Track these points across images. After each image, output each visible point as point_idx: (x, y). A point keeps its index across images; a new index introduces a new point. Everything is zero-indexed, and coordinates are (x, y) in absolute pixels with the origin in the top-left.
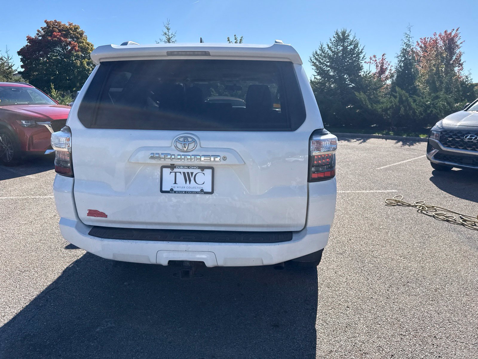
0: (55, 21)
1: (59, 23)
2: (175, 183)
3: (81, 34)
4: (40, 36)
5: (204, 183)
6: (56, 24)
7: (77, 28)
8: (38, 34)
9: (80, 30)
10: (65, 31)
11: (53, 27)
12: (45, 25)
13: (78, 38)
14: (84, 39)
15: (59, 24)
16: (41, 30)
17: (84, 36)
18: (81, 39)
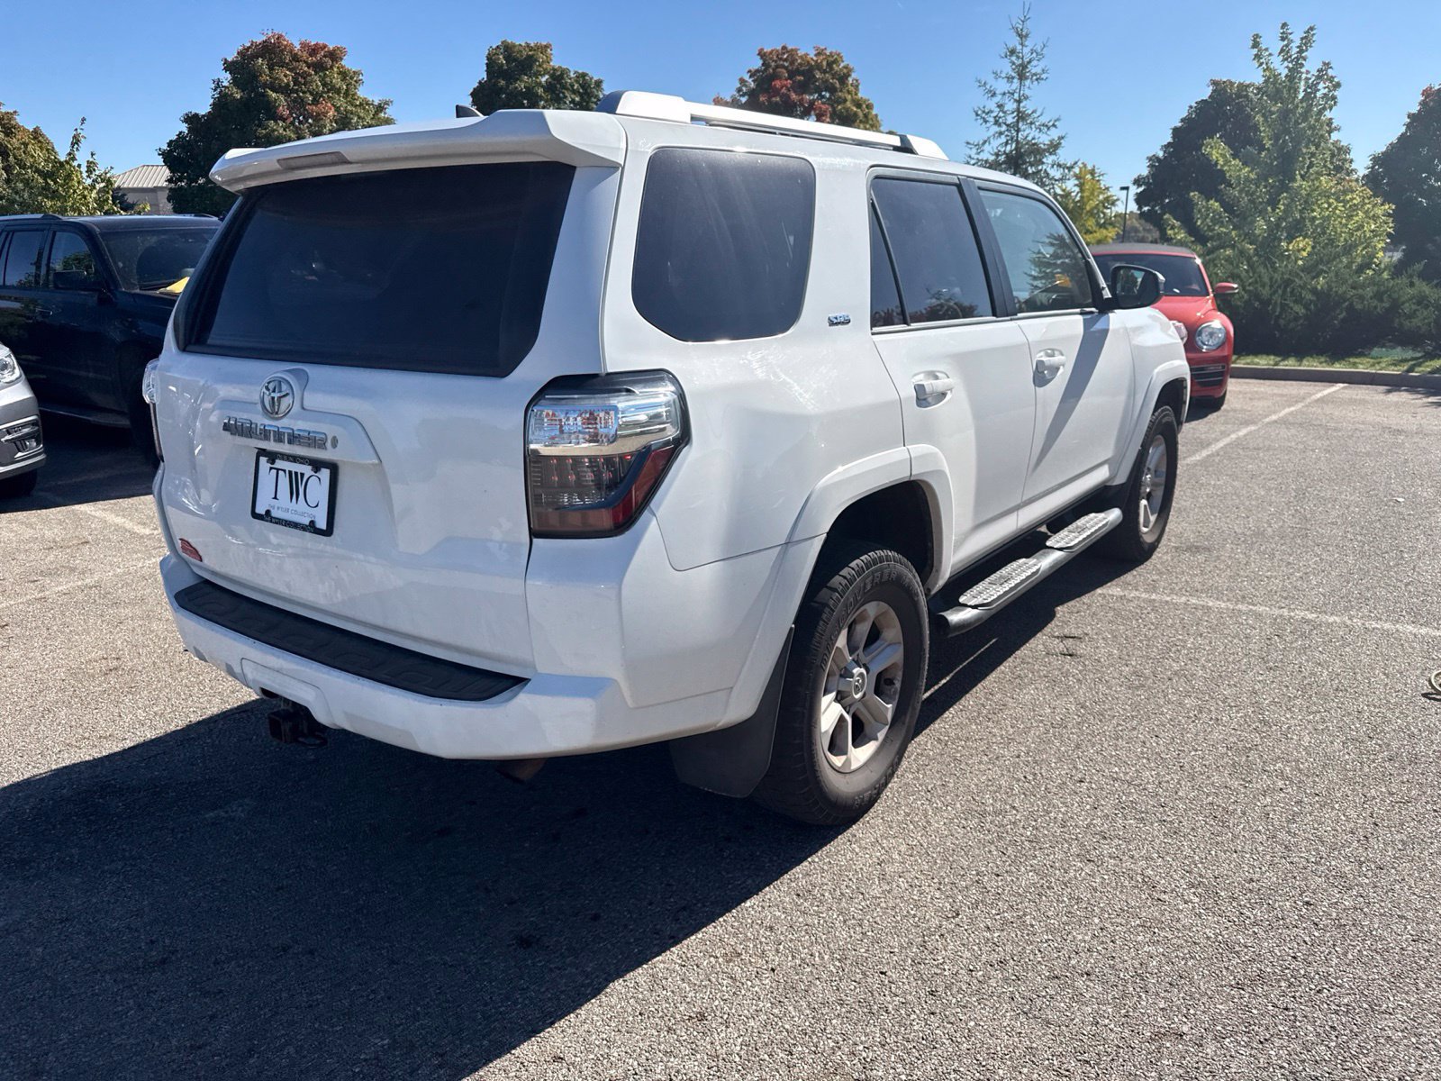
0: (784, 48)
1: (792, 53)
2: (275, 498)
3: (843, 79)
4: (743, 95)
5: (317, 506)
6: (785, 56)
7: (835, 61)
8: (739, 90)
9: (842, 65)
10: (802, 73)
11: (777, 67)
12: (757, 64)
13: (832, 90)
14: (849, 92)
15: (792, 55)
16: (746, 77)
17: (851, 82)
18: (841, 91)
